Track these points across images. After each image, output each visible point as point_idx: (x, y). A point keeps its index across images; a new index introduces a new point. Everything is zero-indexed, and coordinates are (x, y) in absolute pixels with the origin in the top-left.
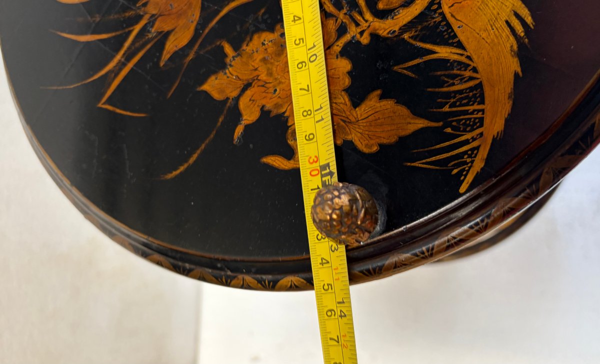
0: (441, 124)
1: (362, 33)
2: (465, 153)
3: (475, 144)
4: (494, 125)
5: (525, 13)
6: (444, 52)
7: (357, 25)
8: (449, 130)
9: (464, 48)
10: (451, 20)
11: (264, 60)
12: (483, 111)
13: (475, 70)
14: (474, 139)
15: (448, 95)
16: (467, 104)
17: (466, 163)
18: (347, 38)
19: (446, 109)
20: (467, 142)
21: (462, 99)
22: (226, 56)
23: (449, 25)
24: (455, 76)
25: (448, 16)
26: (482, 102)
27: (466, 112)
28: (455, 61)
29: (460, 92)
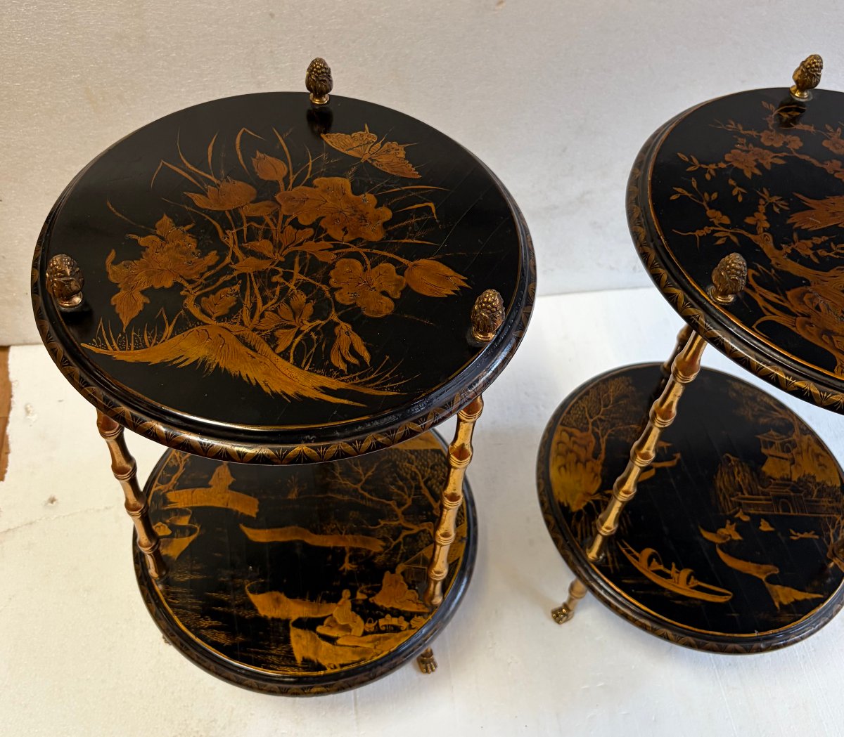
0: (124, 331)
1: (188, 291)
2: (105, 344)
3: (110, 348)
4: (120, 355)
5: (187, 363)
6: (169, 330)
7: (193, 289)
8: (120, 336)
9: (170, 338)
10: (188, 331)
11: (178, 245)
12: (130, 350)
13: (156, 344)
14: (113, 348)
15: (142, 333)
16: (135, 342)
17: (99, 344)
18: (186, 284)
19: (133, 333)
20: (111, 344)
21: (138, 340)
22: (184, 226)
23: (187, 330)
24: (153, 335)
25: (192, 330)
26: (135, 349)
27: (130, 342)
28: (163, 335)
29: (143, 338)
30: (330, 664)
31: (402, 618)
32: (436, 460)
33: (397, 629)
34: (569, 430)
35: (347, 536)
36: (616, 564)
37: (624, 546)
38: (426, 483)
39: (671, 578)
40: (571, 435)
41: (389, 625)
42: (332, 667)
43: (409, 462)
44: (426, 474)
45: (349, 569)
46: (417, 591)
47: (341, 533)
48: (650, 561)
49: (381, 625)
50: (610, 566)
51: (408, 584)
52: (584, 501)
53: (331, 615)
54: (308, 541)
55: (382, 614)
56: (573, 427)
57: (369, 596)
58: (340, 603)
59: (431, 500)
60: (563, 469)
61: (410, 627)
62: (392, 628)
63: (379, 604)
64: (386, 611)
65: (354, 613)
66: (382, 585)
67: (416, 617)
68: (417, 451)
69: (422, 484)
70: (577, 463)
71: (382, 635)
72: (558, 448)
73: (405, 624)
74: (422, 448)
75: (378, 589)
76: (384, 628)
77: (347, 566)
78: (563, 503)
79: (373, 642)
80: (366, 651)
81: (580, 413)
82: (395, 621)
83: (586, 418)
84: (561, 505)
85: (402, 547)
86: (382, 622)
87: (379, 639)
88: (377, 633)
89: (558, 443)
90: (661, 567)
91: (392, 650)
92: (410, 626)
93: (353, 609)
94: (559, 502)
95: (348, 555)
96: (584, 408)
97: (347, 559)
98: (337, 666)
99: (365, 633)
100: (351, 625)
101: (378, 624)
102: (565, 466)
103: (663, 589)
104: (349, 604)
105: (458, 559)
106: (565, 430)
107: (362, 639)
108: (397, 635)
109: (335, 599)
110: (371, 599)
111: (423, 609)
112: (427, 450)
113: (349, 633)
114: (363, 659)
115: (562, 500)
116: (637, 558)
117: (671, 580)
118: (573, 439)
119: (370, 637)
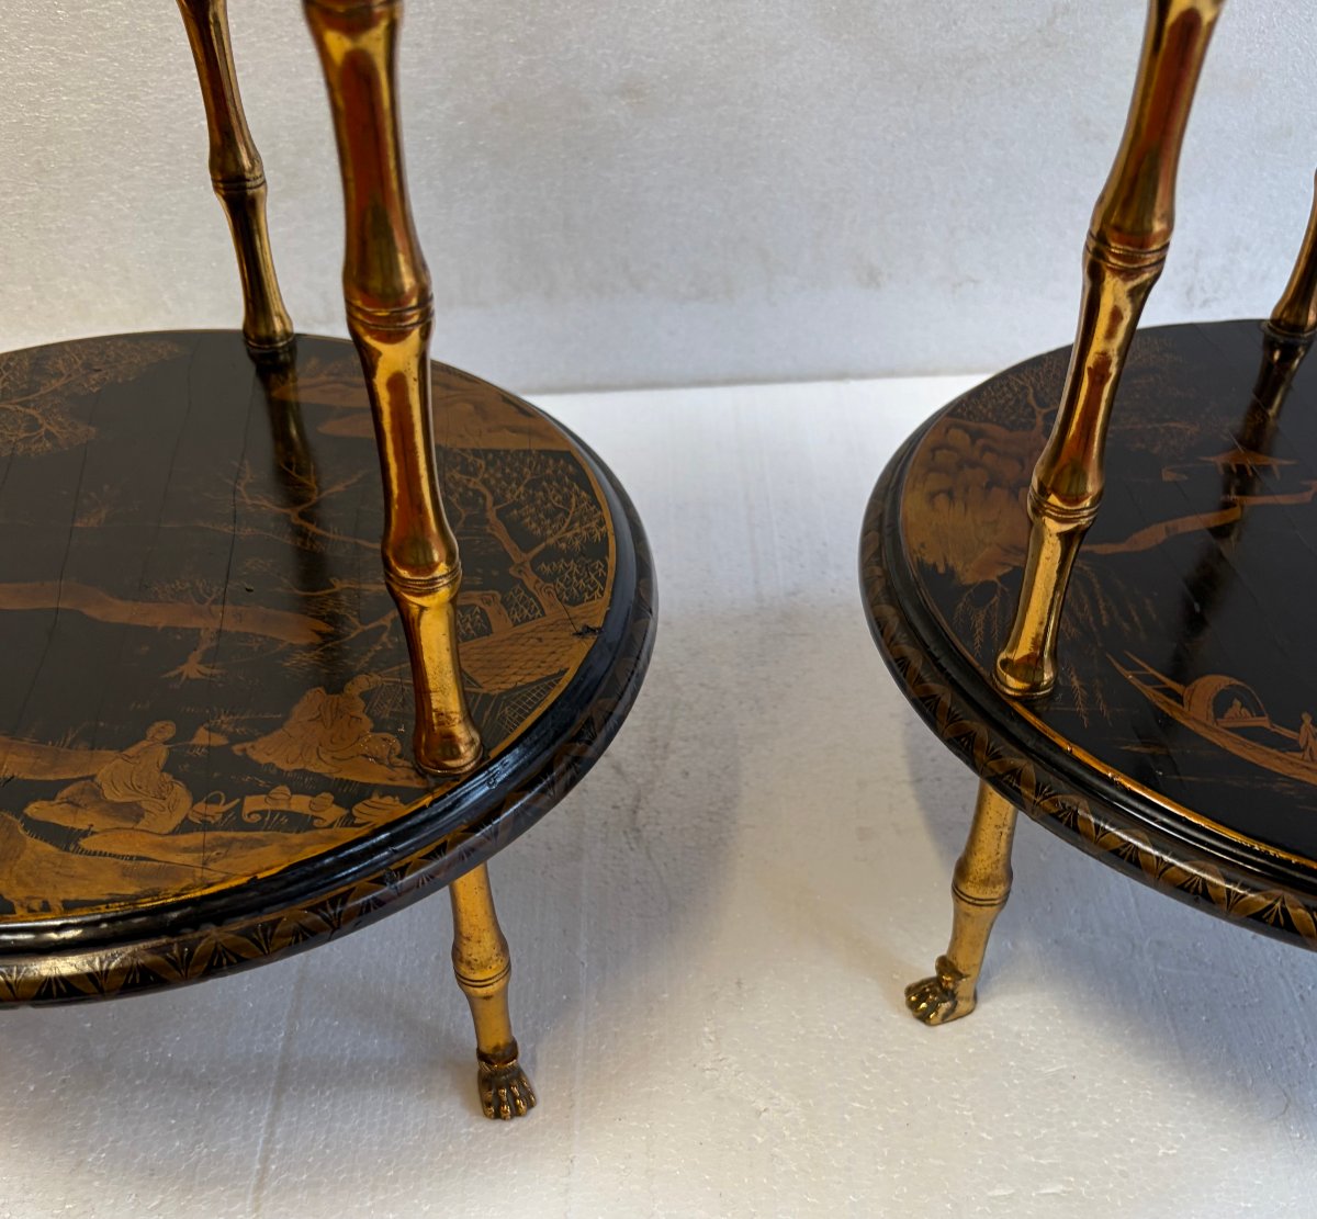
30: (29, 898)
31: (328, 797)
32: (549, 471)
33: (300, 823)
34: (973, 425)
35: (213, 607)
36: (1102, 707)
37: (1132, 666)
38: (499, 514)
39: (1299, 750)
40: (975, 436)
41: (274, 813)
42: (36, 905)
43: (465, 471)
44: (509, 495)
45: (194, 675)
46: (400, 737)
47: (202, 601)
48: (1221, 704)
49: (246, 811)
50: (1081, 708)
51: (375, 720)
52: (1004, 564)
53: (92, 778)
54: (94, 612)
55: (262, 783)
56: (987, 420)
57: (234, 739)
58: (131, 751)
59: (510, 546)
60: (942, 500)
61: (349, 821)
62: (285, 820)
63: (262, 759)
64: (279, 778)
65: (168, 777)
66: (286, 718)
67: (375, 798)
68: (496, 452)
69: (491, 515)
70: (989, 487)
71: (242, 835)
72: (934, 456)
73: (334, 813)
74: (512, 447)
75: (269, 728)
76: (256, 818)
77: (192, 669)
78: (935, 566)
79: (203, 848)
80: (169, 871)
81: (1010, 396)
82: (301, 804)
83: (1028, 405)
84: (928, 572)
85: (384, 638)
86: (253, 804)
87: (229, 844)
88: (226, 829)
89: (933, 450)
90: (1264, 722)
91: (260, 876)
92: (351, 816)
93: (169, 767)
94: (921, 564)
95: (204, 647)
96: (1023, 388)
97: (196, 656)
98: (56, 904)
99: (186, 827)
100: (145, 805)
101: (240, 806)
102: (950, 494)
103: (1272, 776)
104: (162, 753)
105: (563, 672)
106: (958, 426)
107: (168, 839)
108: (296, 838)
109: (122, 739)
110: (237, 749)
111: (409, 778)
112: (527, 452)
113: (130, 825)
114: (155, 894)
115: (929, 559)
116: (1179, 699)
117: (1299, 755)
118: (980, 442)
119: (195, 839)
